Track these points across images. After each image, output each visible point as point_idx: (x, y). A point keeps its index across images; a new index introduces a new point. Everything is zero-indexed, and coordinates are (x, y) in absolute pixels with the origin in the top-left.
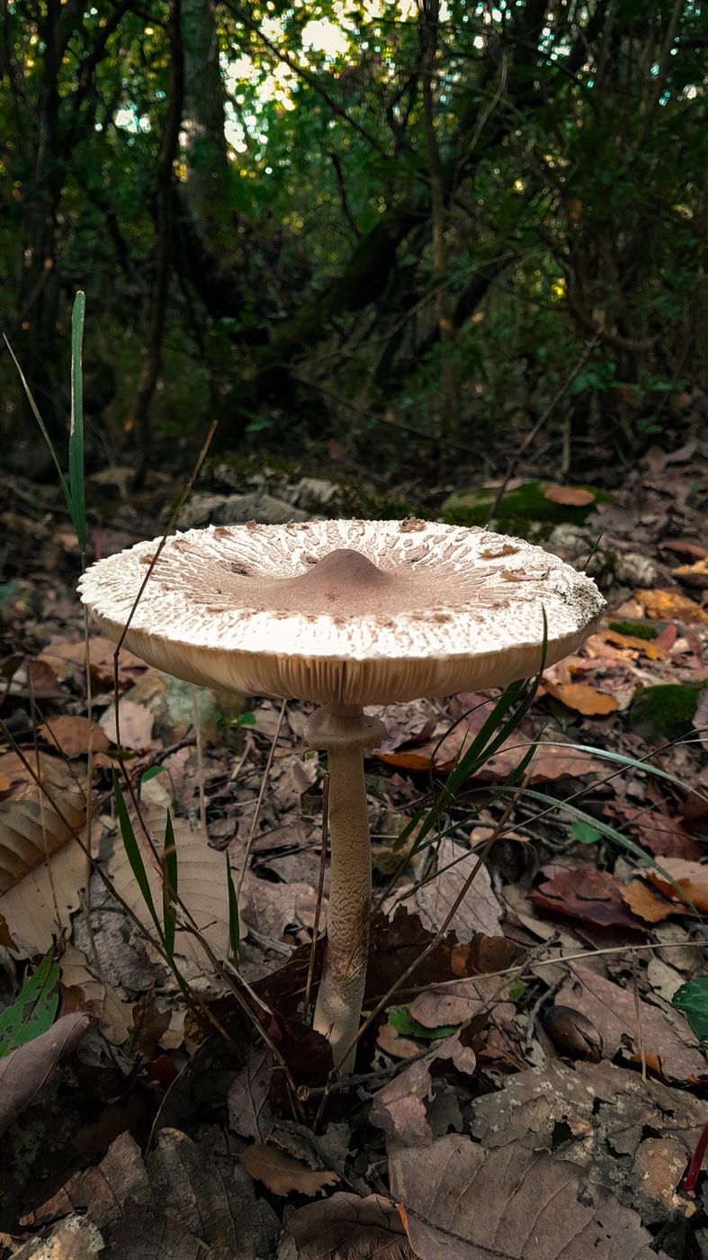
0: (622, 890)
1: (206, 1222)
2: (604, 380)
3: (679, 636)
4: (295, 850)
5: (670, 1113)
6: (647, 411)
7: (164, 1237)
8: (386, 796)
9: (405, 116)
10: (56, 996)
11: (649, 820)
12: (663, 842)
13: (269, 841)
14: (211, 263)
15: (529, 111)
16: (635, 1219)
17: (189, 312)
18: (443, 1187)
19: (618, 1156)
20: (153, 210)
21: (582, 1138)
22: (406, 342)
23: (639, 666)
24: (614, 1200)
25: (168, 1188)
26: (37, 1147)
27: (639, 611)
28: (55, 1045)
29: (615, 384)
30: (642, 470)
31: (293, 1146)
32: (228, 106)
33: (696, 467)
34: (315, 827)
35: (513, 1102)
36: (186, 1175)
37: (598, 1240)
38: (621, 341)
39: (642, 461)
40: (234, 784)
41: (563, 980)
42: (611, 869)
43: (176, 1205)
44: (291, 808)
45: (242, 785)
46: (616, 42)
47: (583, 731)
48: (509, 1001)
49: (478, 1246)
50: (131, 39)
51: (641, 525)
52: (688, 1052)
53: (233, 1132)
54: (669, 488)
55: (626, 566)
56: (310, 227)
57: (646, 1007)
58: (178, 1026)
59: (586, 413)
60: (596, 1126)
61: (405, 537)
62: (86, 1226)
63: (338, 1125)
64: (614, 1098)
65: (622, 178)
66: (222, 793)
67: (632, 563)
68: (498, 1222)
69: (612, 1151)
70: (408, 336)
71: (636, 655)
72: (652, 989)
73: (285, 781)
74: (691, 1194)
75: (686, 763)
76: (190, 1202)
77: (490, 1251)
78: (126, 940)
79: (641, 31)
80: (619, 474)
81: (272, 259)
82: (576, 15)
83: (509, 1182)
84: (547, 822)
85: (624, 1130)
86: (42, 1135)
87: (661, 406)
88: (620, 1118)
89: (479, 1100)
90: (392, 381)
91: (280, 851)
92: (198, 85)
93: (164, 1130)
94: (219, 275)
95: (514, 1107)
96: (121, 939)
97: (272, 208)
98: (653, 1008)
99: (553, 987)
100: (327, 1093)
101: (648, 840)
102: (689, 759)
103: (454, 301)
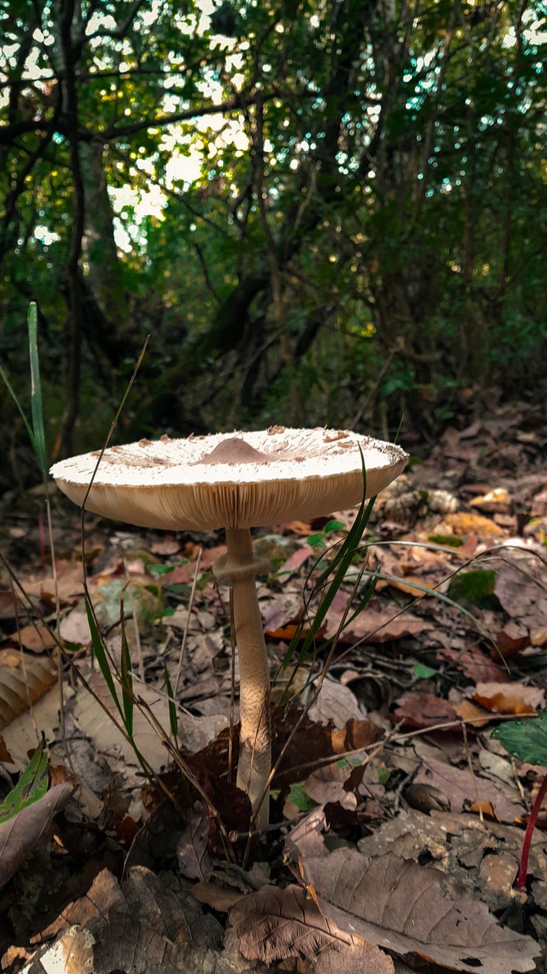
0: (455, 708)
1: (170, 927)
2: (406, 383)
3: (479, 542)
4: (212, 695)
5: (503, 840)
6: (441, 403)
7: (139, 938)
8: (276, 657)
9: (246, 217)
10: (47, 778)
11: (470, 659)
12: (481, 674)
13: (191, 691)
14: (112, 329)
15: (334, 203)
16: (485, 908)
17: (97, 366)
18: (340, 881)
19: (468, 868)
20: (66, 293)
21: (440, 858)
22: (261, 376)
23: (452, 563)
24: (467, 896)
25: (139, 905)
26: (39, 891)
27: (449, 530)
28: (49, 804)
29: (416, 386)
30: (443, 445)
31: (229, 880)
32: (116, 221)
33: (481, 439)
34: (225, 680)
35: (388, 839)
36: (152, 896)
37: (458, 922)
38: (417, 357)
39: (442, 439)
40: (161, 658)
41: (418, 768)
42: (446, 697)
43: (148, 917)
44: (205, 670)
45: (167, 658)
46: (390, 157)
47: (416, 606)
48: (378, 783)
49: (371, 923)
50: (42, 178)
51: (445, 478)
52: (514, 807)
53: (183, 876)
54: (464, 455)
55: (435, 500)
56: (183, 299)
57: (480, 780)
58: (136, 809)
59: (398, 410)
60: (449, 849)
61: (271, 437)
62: (82, 930)
63: (261, 864)
64: (461, 832)
65: (405, 242)
66: (152, 664)
67: (440, 497)
68: (383, 908)
69: (463, 866)
70: (262, 371)
71: (449, 557)
72: (484, 769)
73: (199, 652)
74: (524, 888)
75: (493, 622)
76: (157, 913)
77: (379, 926)
78: (92, 758)
79: (407, 147)
80: (426, 450)
81: (157, 323)
82: (362, 140)
83: (389, 882)
84: (396, 668)
85: (470, 852)
86: (41, 884)
87: (451, 399)
88: (467, 845)
89: (363, 841)
90: (254, 403)
91: (200, 697)
92: (93, 205)
93: (133, 868)
94: (118, 337)
95: (389, 843)
96: (87, 759)
97: (153, 287)
98: (485, 781)
99: (411, 775)
100: (250, 835)
101: (471, 673)
102: (495, 620)
103: (293, 344)
